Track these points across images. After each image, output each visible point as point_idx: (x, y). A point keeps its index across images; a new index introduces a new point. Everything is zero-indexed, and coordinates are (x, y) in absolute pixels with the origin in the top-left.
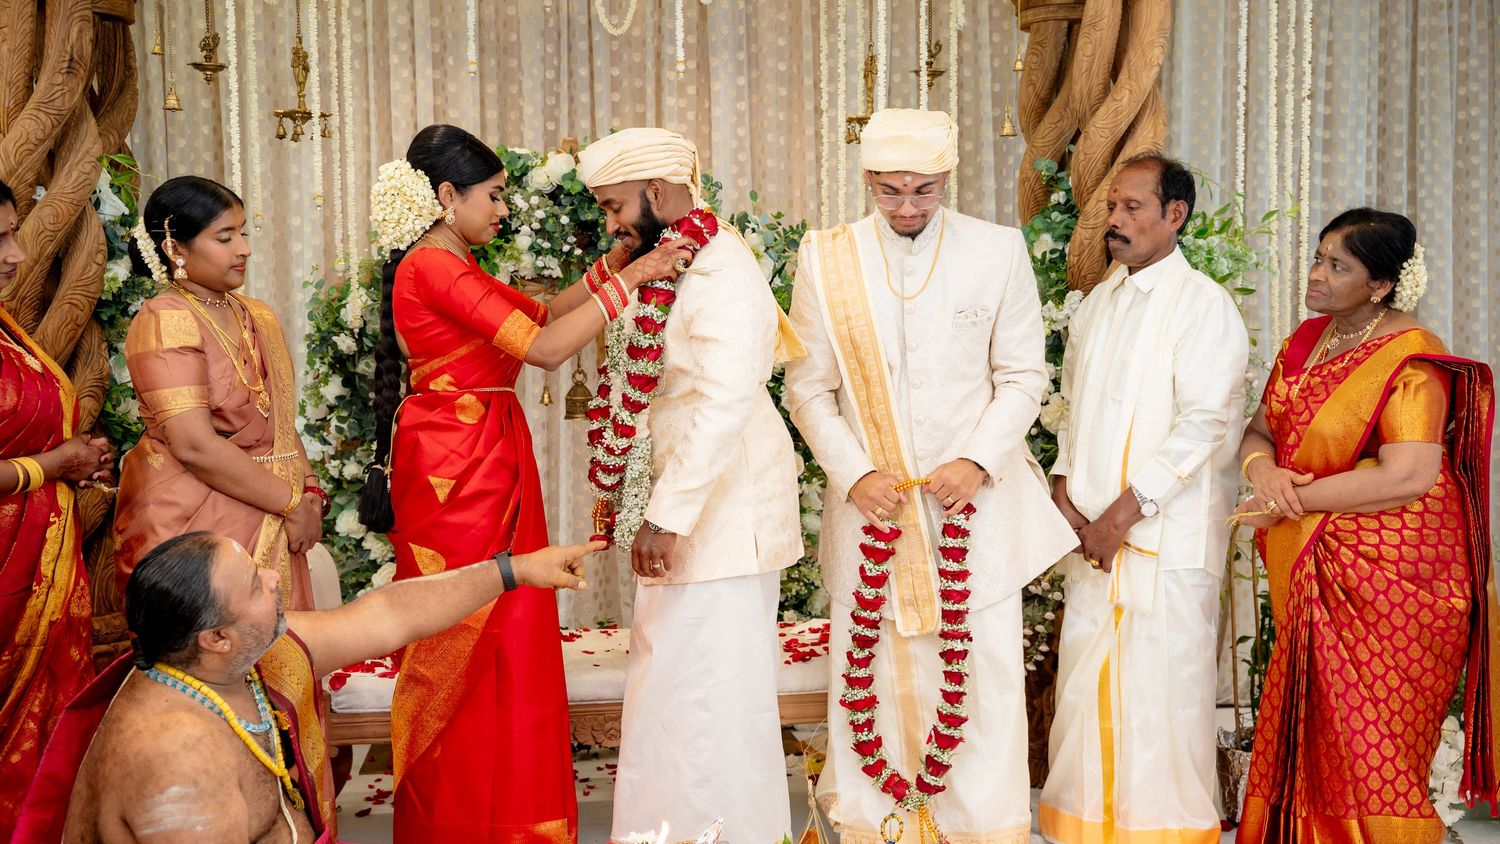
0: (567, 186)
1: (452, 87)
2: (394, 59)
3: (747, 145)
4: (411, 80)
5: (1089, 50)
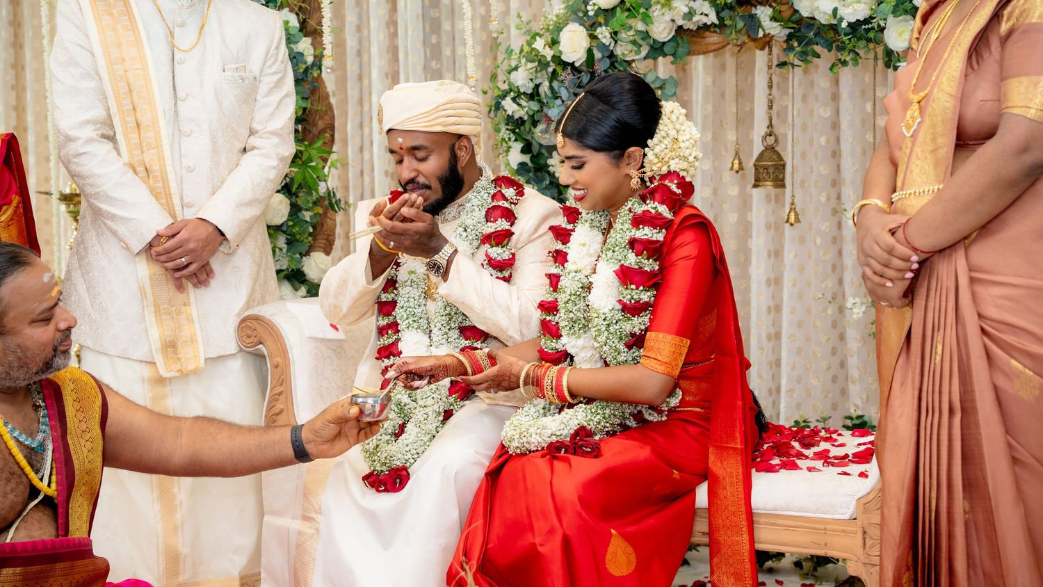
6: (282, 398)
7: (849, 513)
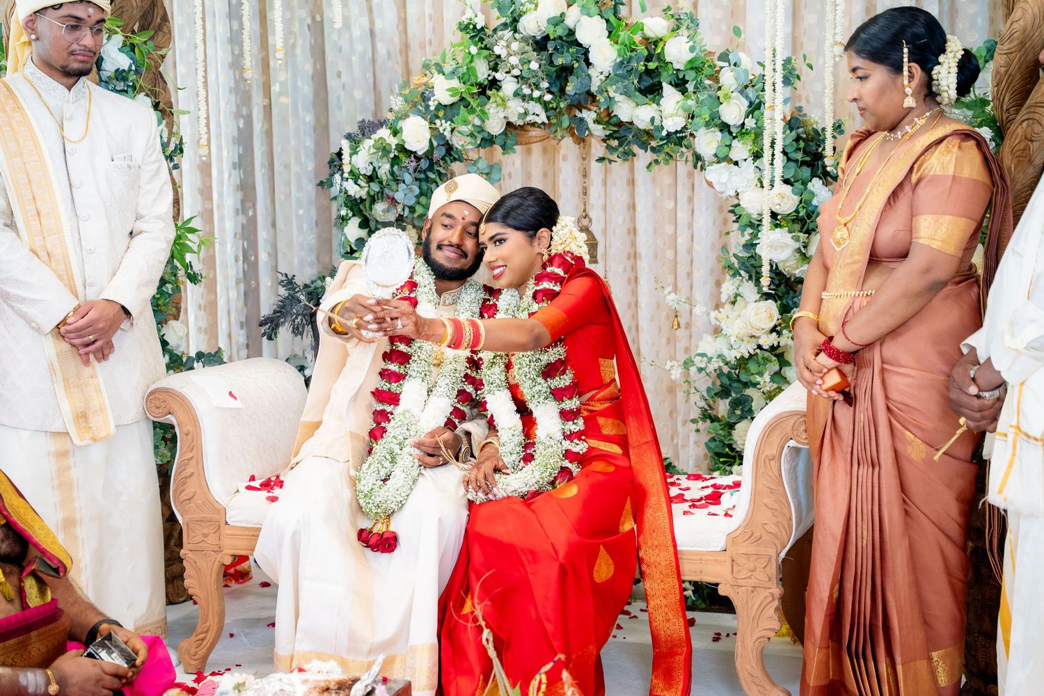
0: (551, 29)
6: (193, 463)
7: (719, 546)
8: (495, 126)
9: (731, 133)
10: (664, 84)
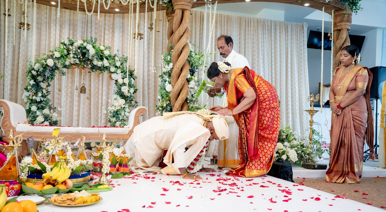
0: (81, 46)
1: (63, 31)
2: (52, 25)
3: (121, 46)
4: (55, 29)
5: (175, 20)
6: (7, 118)
7: (127, 133)
8: (67, 63)
9: (118, 68)
10: (104, 58)
